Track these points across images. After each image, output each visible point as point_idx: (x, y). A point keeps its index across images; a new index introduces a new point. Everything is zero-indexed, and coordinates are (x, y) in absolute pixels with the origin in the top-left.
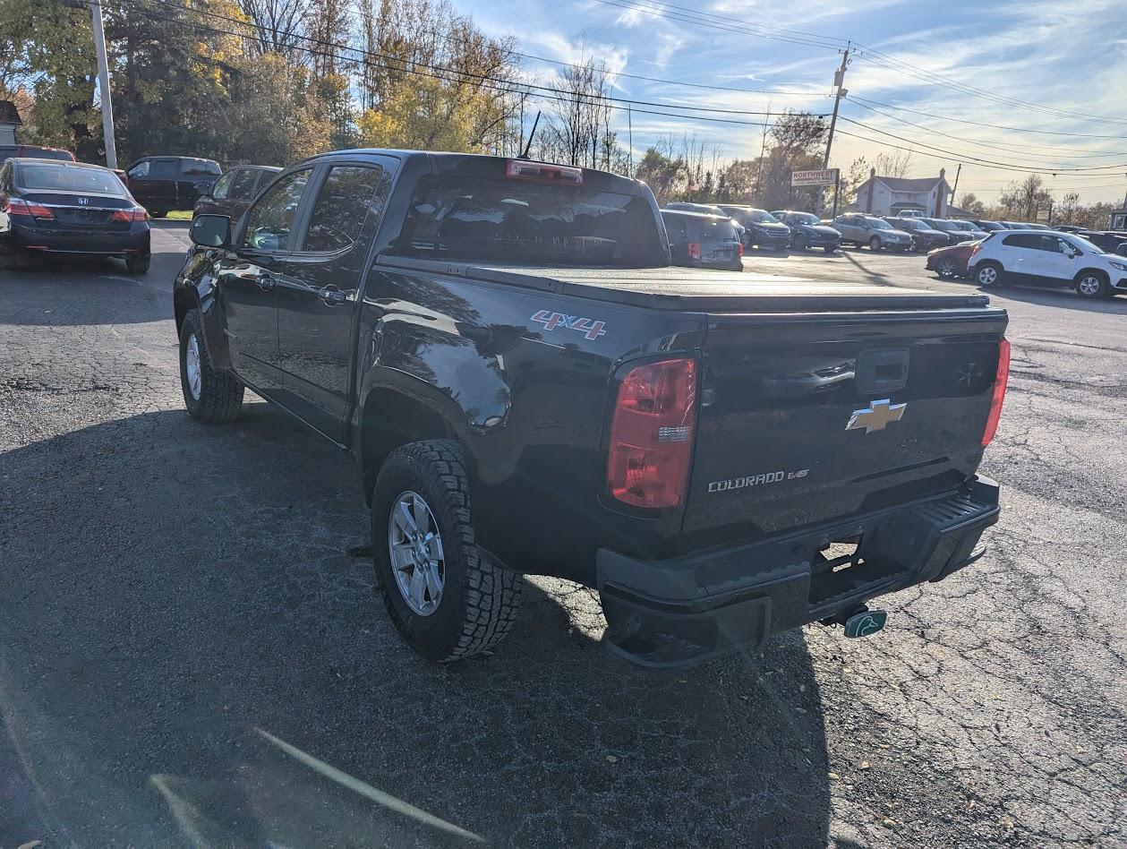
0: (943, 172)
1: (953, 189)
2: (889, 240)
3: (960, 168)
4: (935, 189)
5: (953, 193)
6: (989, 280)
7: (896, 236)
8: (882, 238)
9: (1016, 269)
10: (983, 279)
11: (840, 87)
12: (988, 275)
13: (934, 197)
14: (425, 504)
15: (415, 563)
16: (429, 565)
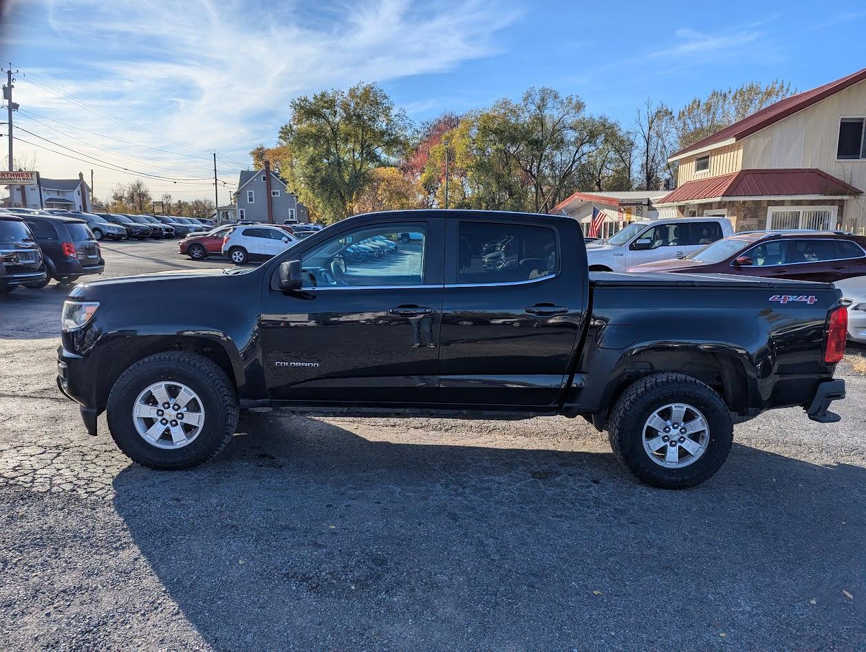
0: (81, 175)
1: (90, 186)
2: (109, 231)
3: (92, 173)
4: (79, 188)
5: (92, 191)
6: (239, 260)
7: (114, 228)
8: (103, 230)
9: (256, 251)
10: (235, 259)
11: (10, 101)
12: (238, 256)
13: (79, 195)
14: (686, 406)
15: (668, 443)
16: (685, 439)
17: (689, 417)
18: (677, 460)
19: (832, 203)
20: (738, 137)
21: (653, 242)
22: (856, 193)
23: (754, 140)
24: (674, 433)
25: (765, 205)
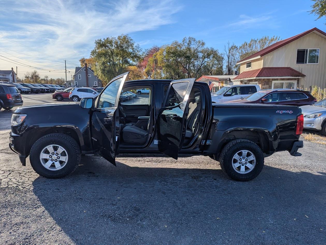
0: (12, 68)
1: (16, 73)
3: (17, 68)
4: (11, 74)
5: (17, 75)
6: (76, 101)
8: (22, 89)
10: (74, 100)
13: (11, 76)
14: (247, 151)
15: (241, 165)
16: (247, 163)
17: (248, 155)
18: (244, 171)
19: (295, 79)
20: (262, 56)
21: (232, 94)
22: (303, 76)
23: (266, 57)
24: (243, 161)
25: (271, 80)
